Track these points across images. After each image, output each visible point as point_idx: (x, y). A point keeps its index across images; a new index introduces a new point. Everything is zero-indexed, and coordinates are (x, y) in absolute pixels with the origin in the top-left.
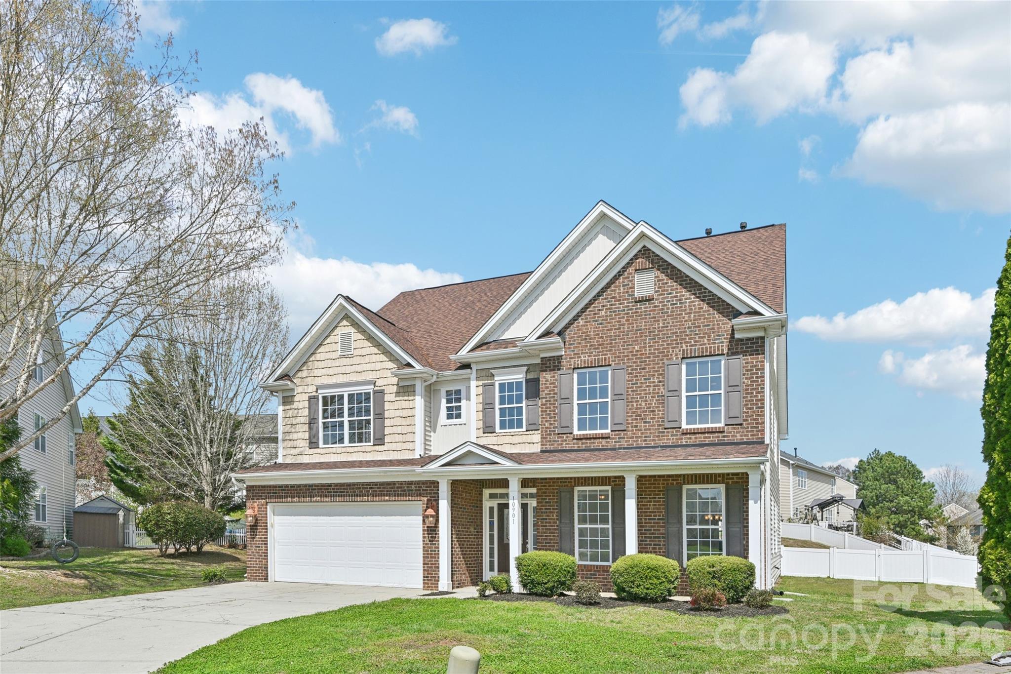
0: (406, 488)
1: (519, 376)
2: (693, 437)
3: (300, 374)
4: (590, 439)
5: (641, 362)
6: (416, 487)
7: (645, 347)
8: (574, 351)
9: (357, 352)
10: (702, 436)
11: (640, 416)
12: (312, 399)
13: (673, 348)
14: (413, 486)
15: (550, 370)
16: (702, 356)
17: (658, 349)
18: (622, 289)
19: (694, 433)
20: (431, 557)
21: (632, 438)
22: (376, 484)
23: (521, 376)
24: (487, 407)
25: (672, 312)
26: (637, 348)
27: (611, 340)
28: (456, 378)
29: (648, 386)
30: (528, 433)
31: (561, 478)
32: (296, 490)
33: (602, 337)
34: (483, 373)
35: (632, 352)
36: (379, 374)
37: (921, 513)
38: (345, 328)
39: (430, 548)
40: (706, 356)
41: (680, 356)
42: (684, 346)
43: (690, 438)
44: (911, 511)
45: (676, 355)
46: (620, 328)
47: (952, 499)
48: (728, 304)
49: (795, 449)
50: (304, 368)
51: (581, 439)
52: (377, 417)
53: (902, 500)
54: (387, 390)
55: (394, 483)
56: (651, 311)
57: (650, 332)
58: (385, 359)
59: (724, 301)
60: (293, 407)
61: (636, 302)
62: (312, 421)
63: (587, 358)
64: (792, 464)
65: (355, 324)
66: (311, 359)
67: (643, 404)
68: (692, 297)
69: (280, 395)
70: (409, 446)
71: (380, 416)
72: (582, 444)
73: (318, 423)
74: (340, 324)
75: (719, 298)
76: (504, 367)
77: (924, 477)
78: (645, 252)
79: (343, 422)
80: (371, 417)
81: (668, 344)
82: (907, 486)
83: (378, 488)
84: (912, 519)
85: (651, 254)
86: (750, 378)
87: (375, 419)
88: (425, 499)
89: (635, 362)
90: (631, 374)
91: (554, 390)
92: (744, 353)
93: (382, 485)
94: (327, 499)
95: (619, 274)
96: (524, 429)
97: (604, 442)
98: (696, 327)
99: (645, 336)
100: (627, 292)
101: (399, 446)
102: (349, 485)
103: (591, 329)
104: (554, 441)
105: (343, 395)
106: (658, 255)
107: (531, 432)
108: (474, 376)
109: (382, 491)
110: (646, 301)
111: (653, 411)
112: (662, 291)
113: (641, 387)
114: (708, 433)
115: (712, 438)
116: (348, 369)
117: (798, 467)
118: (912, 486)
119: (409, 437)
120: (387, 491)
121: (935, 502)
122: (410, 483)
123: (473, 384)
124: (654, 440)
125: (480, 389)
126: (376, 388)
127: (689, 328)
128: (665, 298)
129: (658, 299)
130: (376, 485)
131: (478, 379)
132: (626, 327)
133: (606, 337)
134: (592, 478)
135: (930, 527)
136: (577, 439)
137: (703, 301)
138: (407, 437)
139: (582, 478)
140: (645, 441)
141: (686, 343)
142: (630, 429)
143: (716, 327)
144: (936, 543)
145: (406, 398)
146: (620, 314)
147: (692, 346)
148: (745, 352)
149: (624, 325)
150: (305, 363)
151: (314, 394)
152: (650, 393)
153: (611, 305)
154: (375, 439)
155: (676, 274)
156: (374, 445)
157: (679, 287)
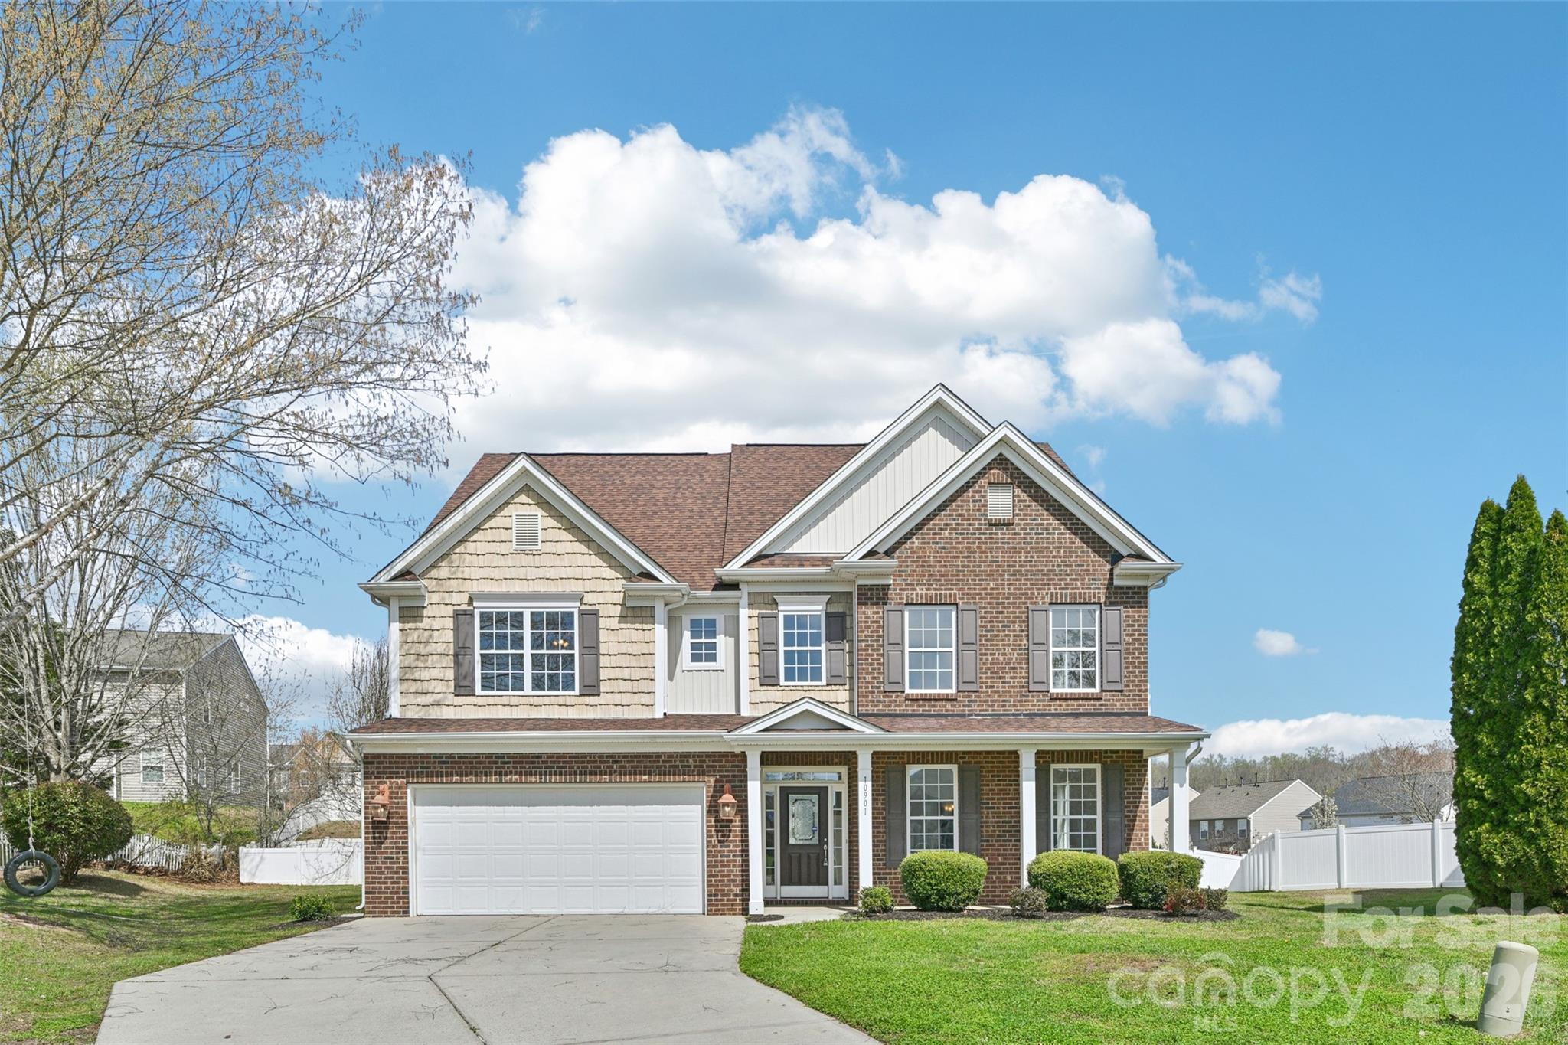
0: (678, 763)
1: (816, 608)
2: (1064, 703)
3: (434, 573)
4: (930, 700)
5: (997, 604)
6: (695, 761)
7: (1003, 584)
8: (905, 580)
9: (549, 547)
10: (1075, 703)
11: (997, 673)
12: (461, 617)
13: (1038, 589)
14: (691, 760)
15: (872, 604)
16: (1075, 603)
17: (1020, 589)
18: (971, 505)
19: (1066, 699)
20: (722, 866)
21: (987, 701)
22: (625, 755)
23: (820, 608)
24: (767, 647)
25: (1036, 543)
26: (992, 584)
27: (958, 571)
28: (715, 601)
29: (1006, 636)
30: (829, 688)
31: (890, 753)
32: (471, 763)
33: (946, 566)
34: (760, 599)
35: (985, 589)
36: (588, 586)
38: (523, 508)
39: (720, 852)
40: (1080, 603)
41: (1048, 601)
42: (1052, 588)
43: (1061, 705)
45: (1043, 598)
46: (969, 557)
48: (1105, 542)
50: (443, 564)
51: (917, 700)
52: (586, 651)
54: (603, 611)
55: (658, 755)
56: (1009, 539)
57: (1009, 566)
58: (600, 562)
59: (1100, 538)
60: (420, 625)
61: (991, 525)
62: (461, 651)
63: (924, 591)
65: (543, 503)
66: (457, 551)
67: (1001, 658)
68: (1062, 527)
69: (395, 605)
70: (646, 699)
71: (593, 651)
72: (919, 706)
73: (472, 655)
74: (515, 500)
75: (1094, 533)
76: (792, 593)
78: (1001, 462)
79: (522, 656)
80: (576, 652)
81: (1032, 584)
83: (628, 762)
85: (1010, 466)
86: (1131, 635)
87: (582, 655)
88: (712, 779)
89: (989, 603)
90: (985, 617)
91: (878, 632)
92: (1125, 604)
93: (636, 757)
94: (533, 779)
95: (968, 486)
96: (824, 682)
97: (948, 705)
98: (1067, 566)
99: (1003, 571)
100: (979, 510)
101: (626, 699)
102: (575, 756)
103: (930, 552)
104: (879, 701)
105: (521, 614)
106: (1018, 469)
107: (834, 687)
108: (744, 601)
109: (637, 767)
110: (1004, 525)
111: (1014, 668)
112: (1025, 515)
113: (997, 636)
114: (1082, 699)
115: (1088, 706)
116: (532, 573)
119: (644, 686)
120: (645, 767)
122: (686, 755)
123: (744, 613)
124: (1015, 706)
125: (755, 622)
126: (583, 607)
127: (1058, 566)
128: (1028, 524)
129: (1019, 525)
130: (624, 757)
131: (751, 606)
132: (977, 555)
133: (951, 566)
134: (933, 753)
136: (912, 700)
137: (1074, 534)
138: (642, 685)
139: (918, 753)
140: (1004, 706)
141: (1055, 584)
142: (984, 689)
143: (1091, 568)
145: (638, 626)
146: (968, 538)
147: (1063, 589)
148: (1125, 602)
149: (975, 552)
150: (447, 555)
151: (465, 607)
152: (1009, 645)
153: (958, 524)
154: (583, 686)
155: (1042, 496)
156: (581, 695)
157: (1045, 513)
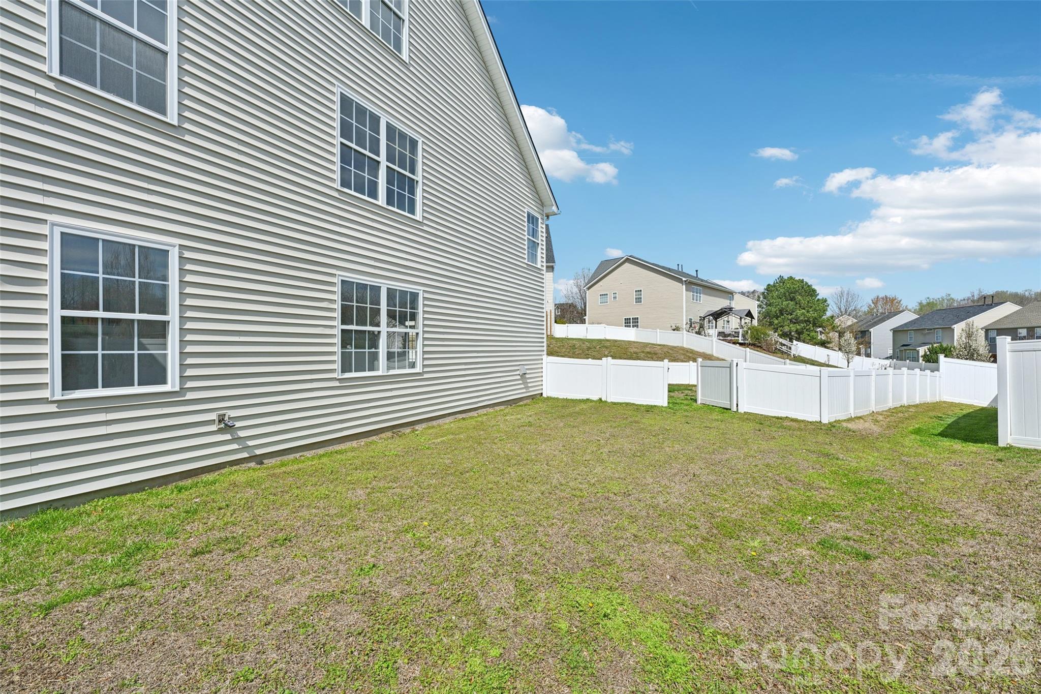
37: (816, 323)
44: (807, 321)
47: (846, 312)
49: (697, 271)
53: (799, 312)
64: (685, 281)
77: (818, 294)
82: (803, 302)
84: (808, 327)
117: (691, 283)
118: (808, 302)
121: (829, 313)
135: (823, 333)
144: (828, 345)
